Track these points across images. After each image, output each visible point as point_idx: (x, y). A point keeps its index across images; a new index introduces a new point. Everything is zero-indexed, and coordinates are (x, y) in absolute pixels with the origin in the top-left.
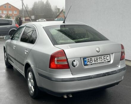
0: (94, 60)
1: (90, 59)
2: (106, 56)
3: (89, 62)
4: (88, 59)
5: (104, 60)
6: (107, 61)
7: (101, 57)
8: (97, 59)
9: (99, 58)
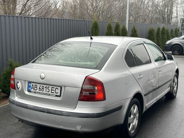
0: (39, 88)
1: (35, 85)
2: (55, 87)
3: (33, 88)
4: (33, 85)
5: (51, 92)
6: (55, 94)
7: (48, 87)
8: (43, 87)
9: (46, 87)
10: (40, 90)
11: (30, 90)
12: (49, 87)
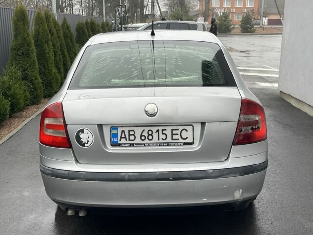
0: (142, 135)
1: (129, 131)
2: (180, 128)
3: (125, 137)
4: (123, 131)
5: (172, 139)
6: (181, 140)
7: (163, 130)
8: (150, 133)
9: (158, 131)
10: (143, 138)
11: (118, 142)
12: (165, 130)
